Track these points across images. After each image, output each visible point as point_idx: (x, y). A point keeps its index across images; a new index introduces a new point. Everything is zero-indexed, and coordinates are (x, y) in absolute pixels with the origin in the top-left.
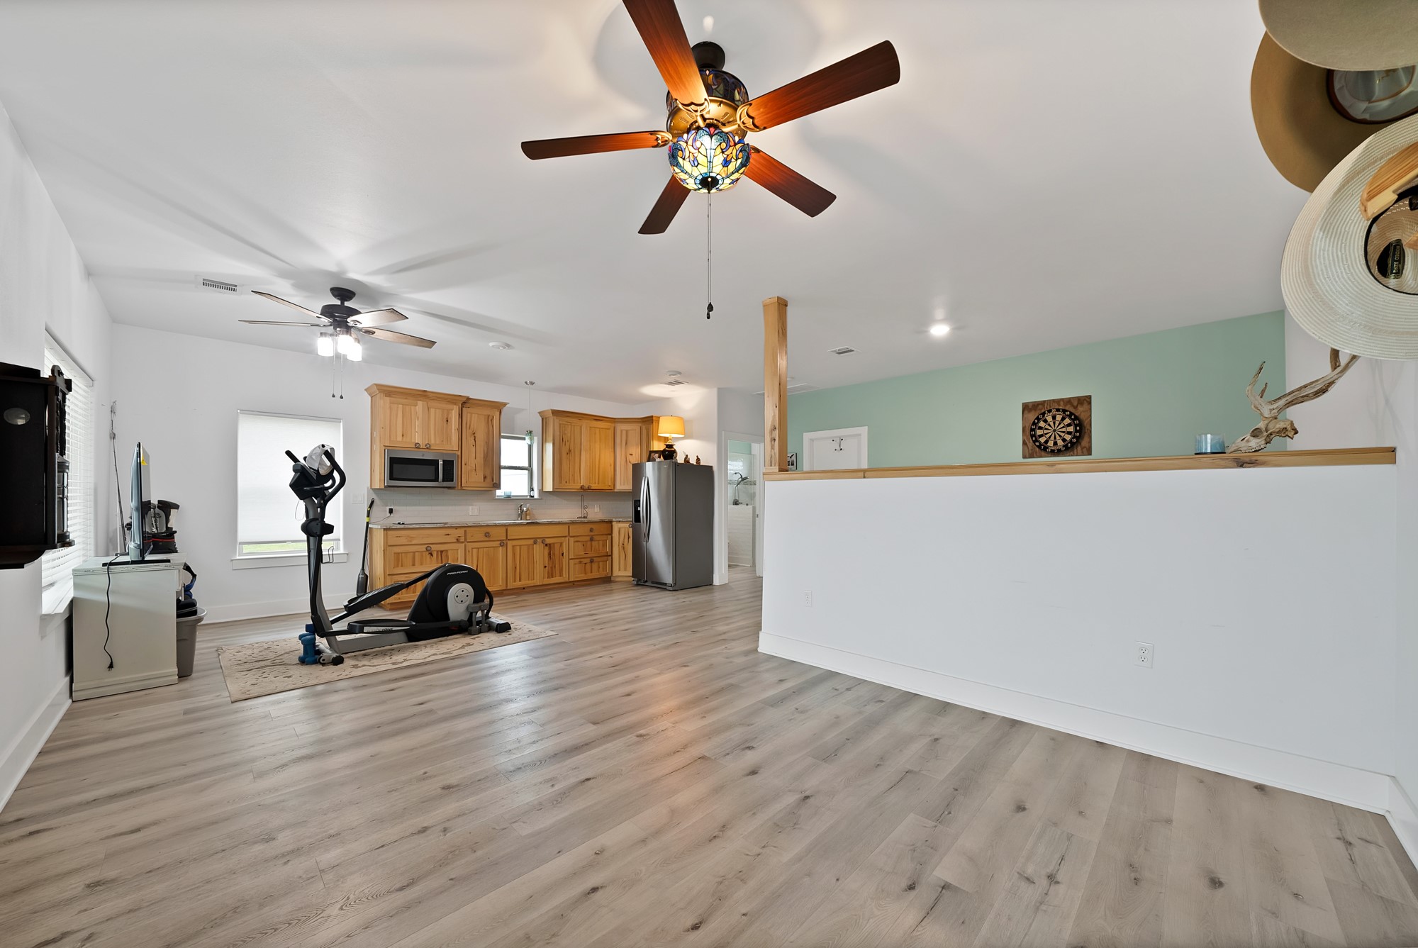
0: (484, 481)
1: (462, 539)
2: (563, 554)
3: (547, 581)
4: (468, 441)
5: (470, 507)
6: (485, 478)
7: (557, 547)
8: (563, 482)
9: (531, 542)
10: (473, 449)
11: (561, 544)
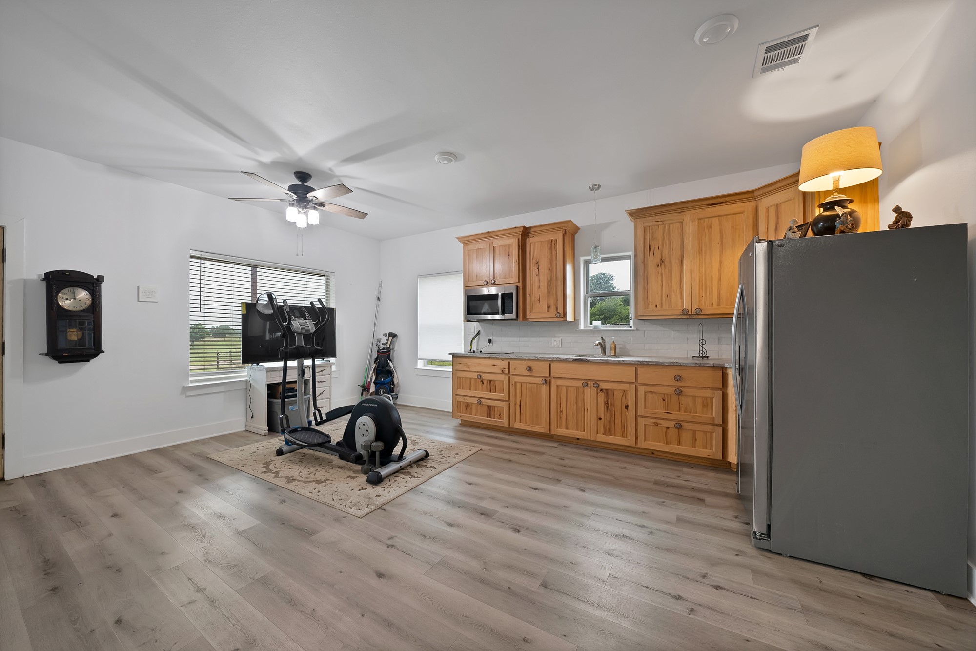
0: (548, 311)
1: (507, 371)
2: (627, 407)
3: (601, 438)
4: (531, 271)
6: (549, 307)
7: (618, 396)
10: (536, 279)
11: (624, 392)
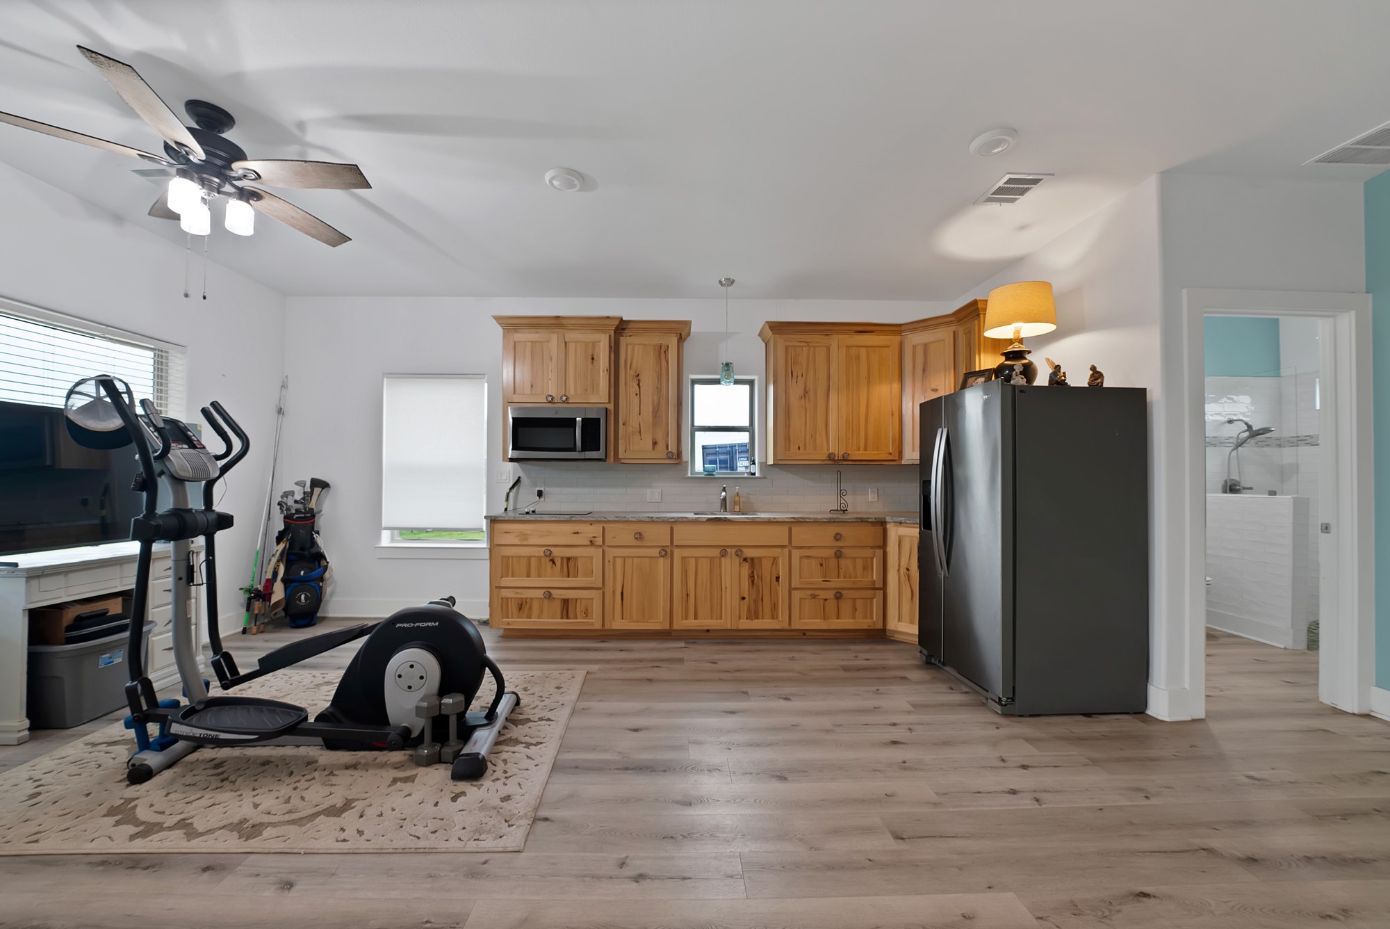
0: (654, 449)
1: (599, 541)
2: (778, 579)
3: (745, 624)
4: (627, 388)
5: (648, 490)
6: (655, 443)
7: (766, 565)
8: (794, 449)
9: (716, 552)
10: (636, 400)
11: (775, 560)
